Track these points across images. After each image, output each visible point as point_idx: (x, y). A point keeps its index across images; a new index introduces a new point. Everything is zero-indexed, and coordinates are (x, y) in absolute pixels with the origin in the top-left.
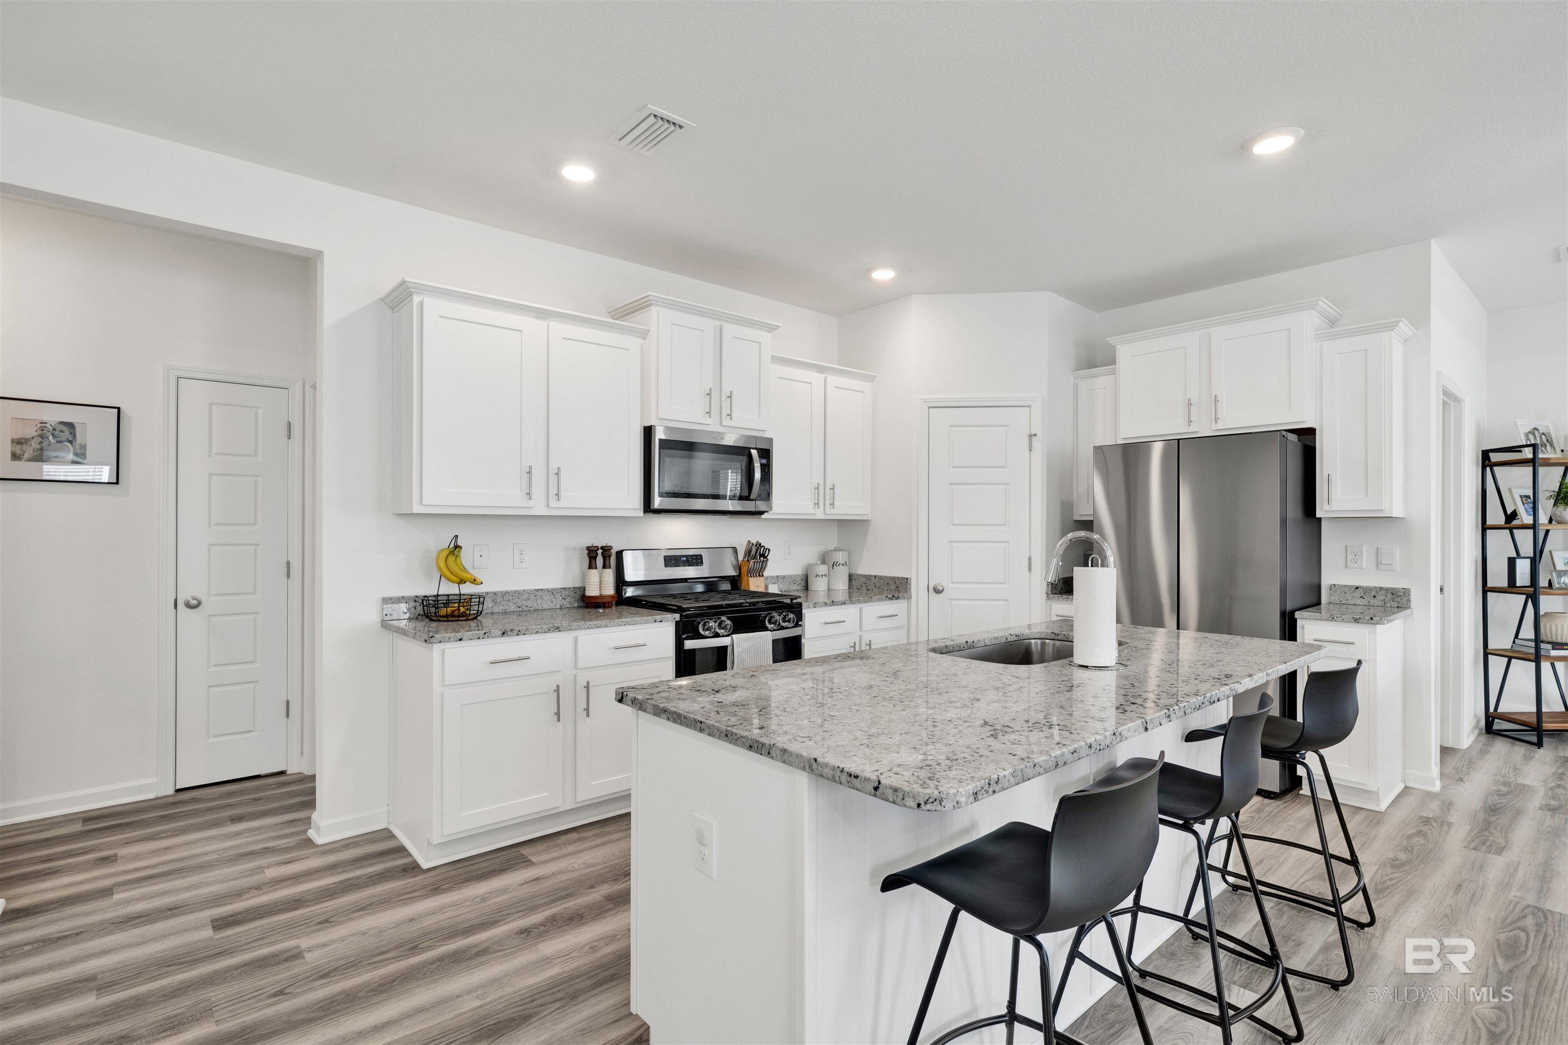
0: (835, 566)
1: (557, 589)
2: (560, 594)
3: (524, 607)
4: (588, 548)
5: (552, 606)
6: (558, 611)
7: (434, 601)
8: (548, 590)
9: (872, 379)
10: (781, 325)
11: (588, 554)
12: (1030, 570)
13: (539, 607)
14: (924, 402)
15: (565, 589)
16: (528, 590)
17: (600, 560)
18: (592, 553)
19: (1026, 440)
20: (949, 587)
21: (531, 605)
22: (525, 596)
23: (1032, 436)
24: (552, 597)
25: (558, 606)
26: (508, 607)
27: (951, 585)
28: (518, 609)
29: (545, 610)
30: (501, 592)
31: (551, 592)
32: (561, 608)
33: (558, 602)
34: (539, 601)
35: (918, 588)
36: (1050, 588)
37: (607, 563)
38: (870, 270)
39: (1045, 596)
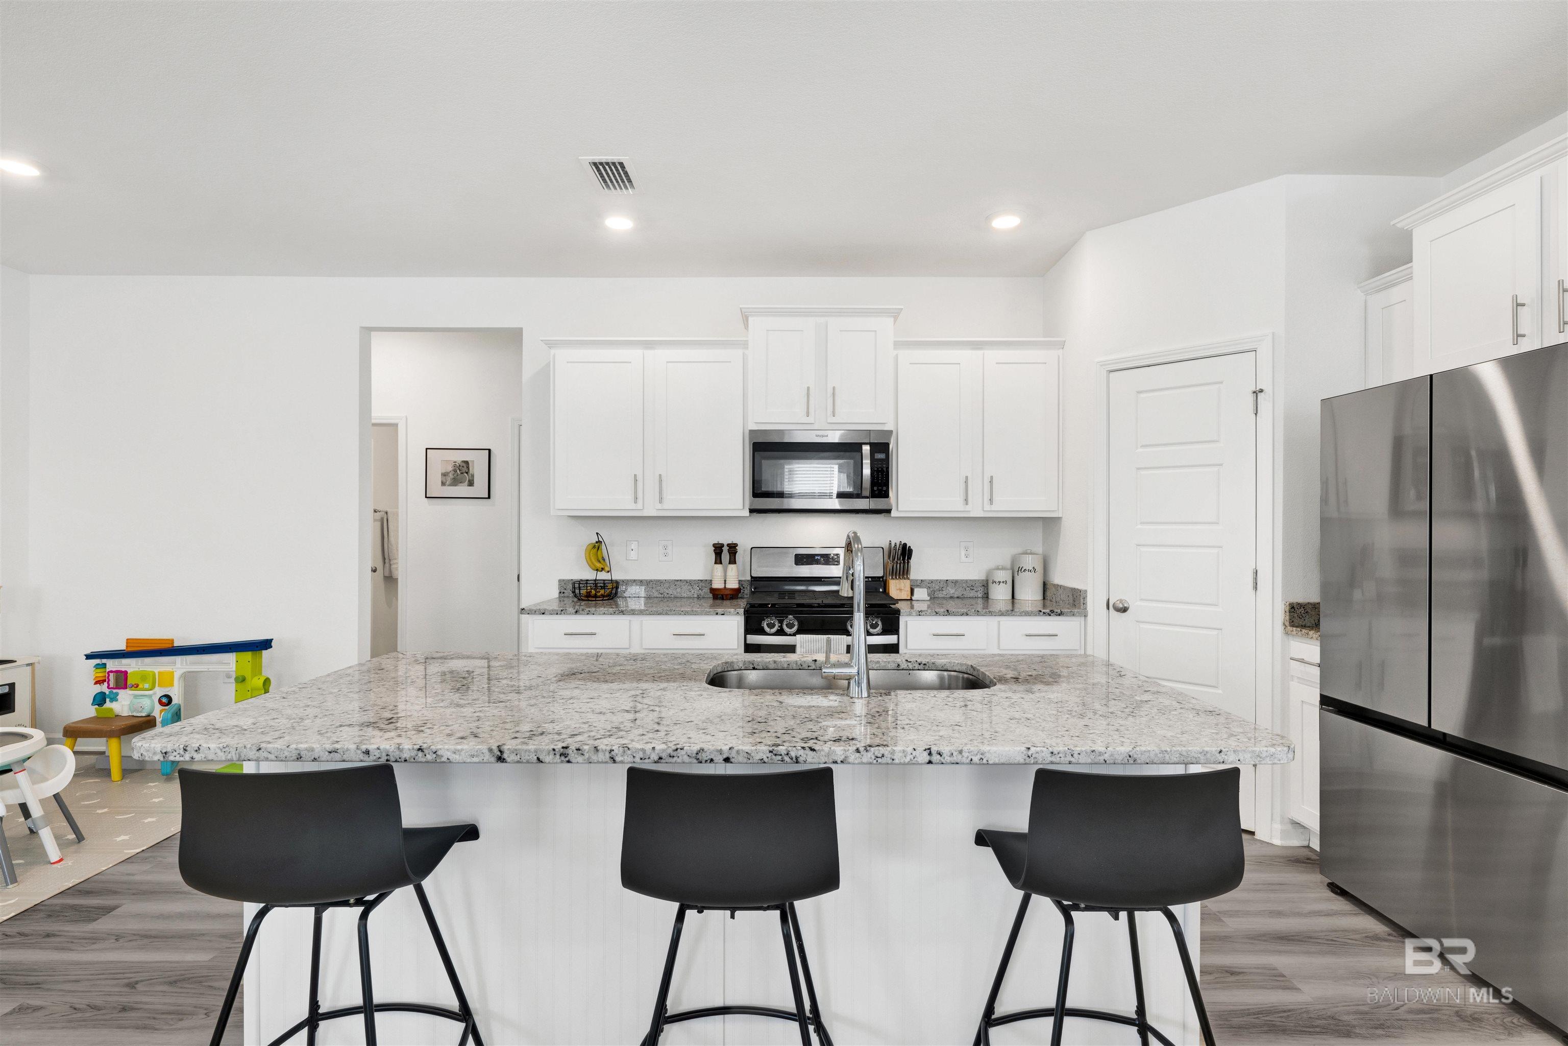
0: (1020, 571)
1: (695, 580)
2: (697, 585)
3: (666, 594)
4: (714, 545)
5: (690, 594)
6: (696, 599)
7: (593, 584)
8: (686, 581)
9: (1062, 345)
10: (902, 307)
11: (714, 550)
12: (1256, 588)
13: (678, 595)
14: (1101, 366)
15: (701, 581)
16: (668, 580)
17: (725, 556)
18: (718, 549)
19: (1251, 398)
20: (1133, 605)
21: (671, 593)
22: (667, 585)
23: (1257, 393)
24: (690, 587)
25: (696, 596)
26: (652, 593)
27: (1139, 603)
28: (660, 596)
29: (684, 598)
30: (646, 580)
31: (690, 583)
32: (698, 598)
33: (695, 592)
34: (679, 590)
35: (1095, 603)
36: (1288, 618)
37: (733, 559)
38: (988, 219)
39: (1279, 628)
